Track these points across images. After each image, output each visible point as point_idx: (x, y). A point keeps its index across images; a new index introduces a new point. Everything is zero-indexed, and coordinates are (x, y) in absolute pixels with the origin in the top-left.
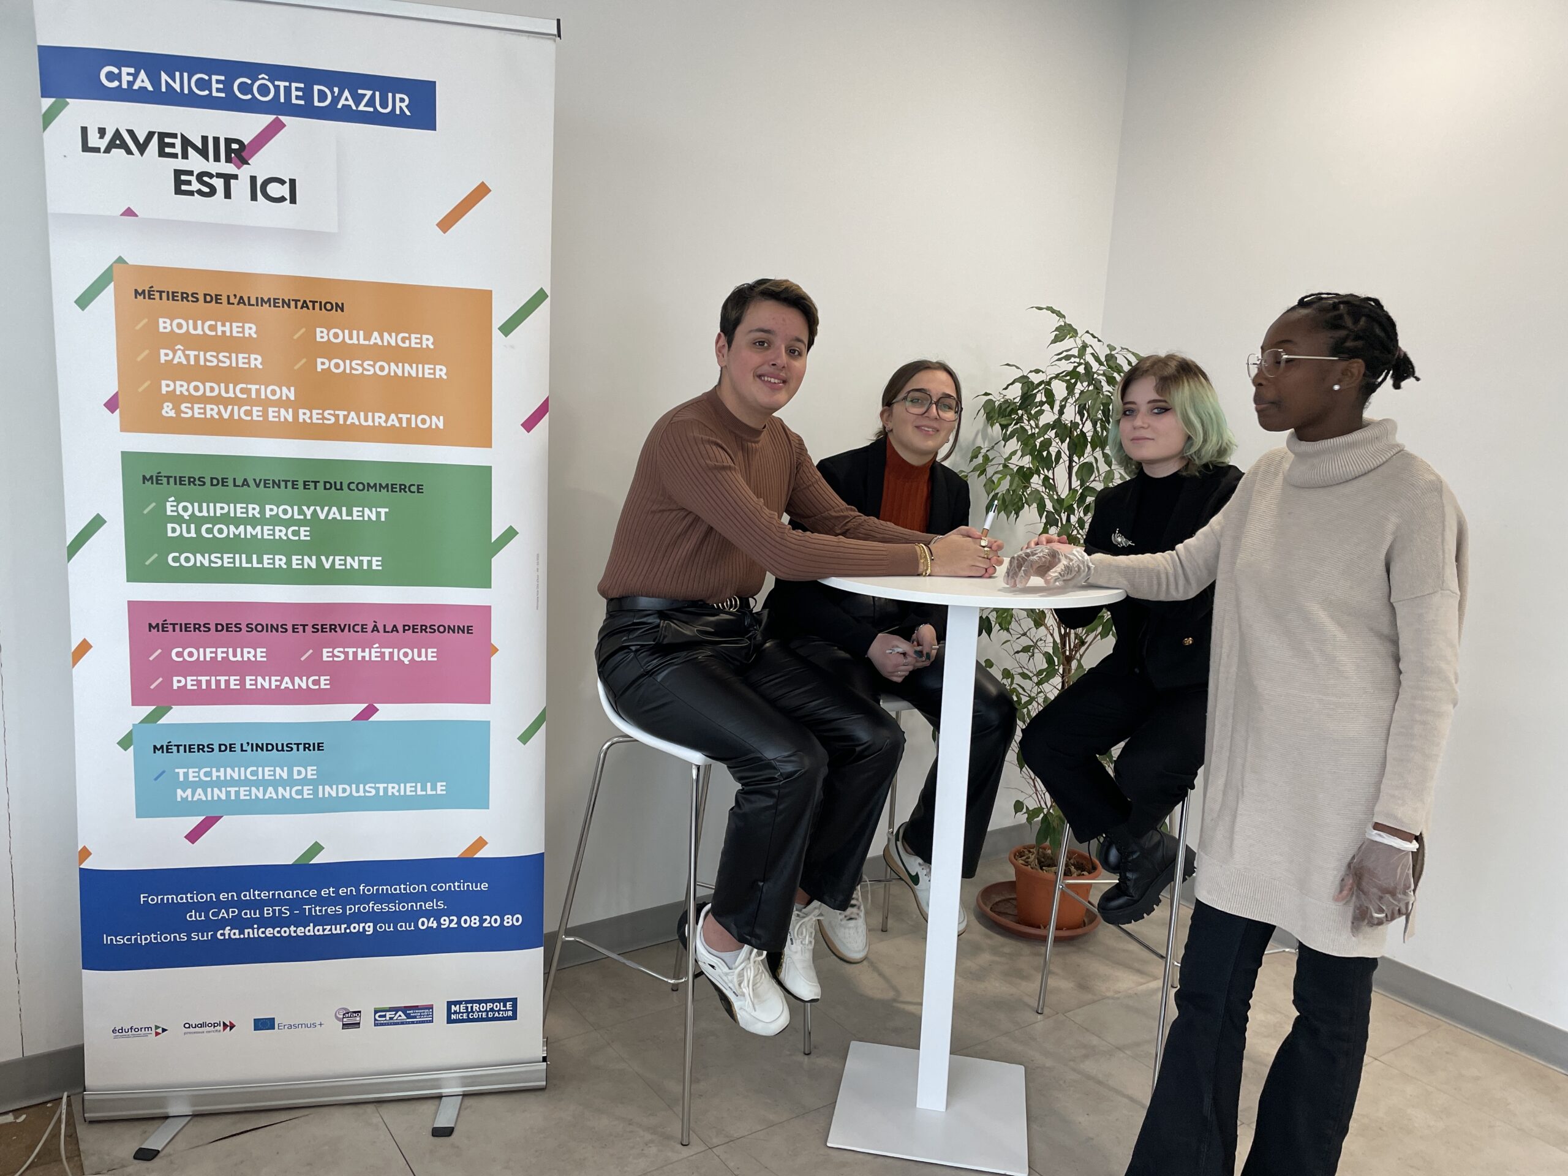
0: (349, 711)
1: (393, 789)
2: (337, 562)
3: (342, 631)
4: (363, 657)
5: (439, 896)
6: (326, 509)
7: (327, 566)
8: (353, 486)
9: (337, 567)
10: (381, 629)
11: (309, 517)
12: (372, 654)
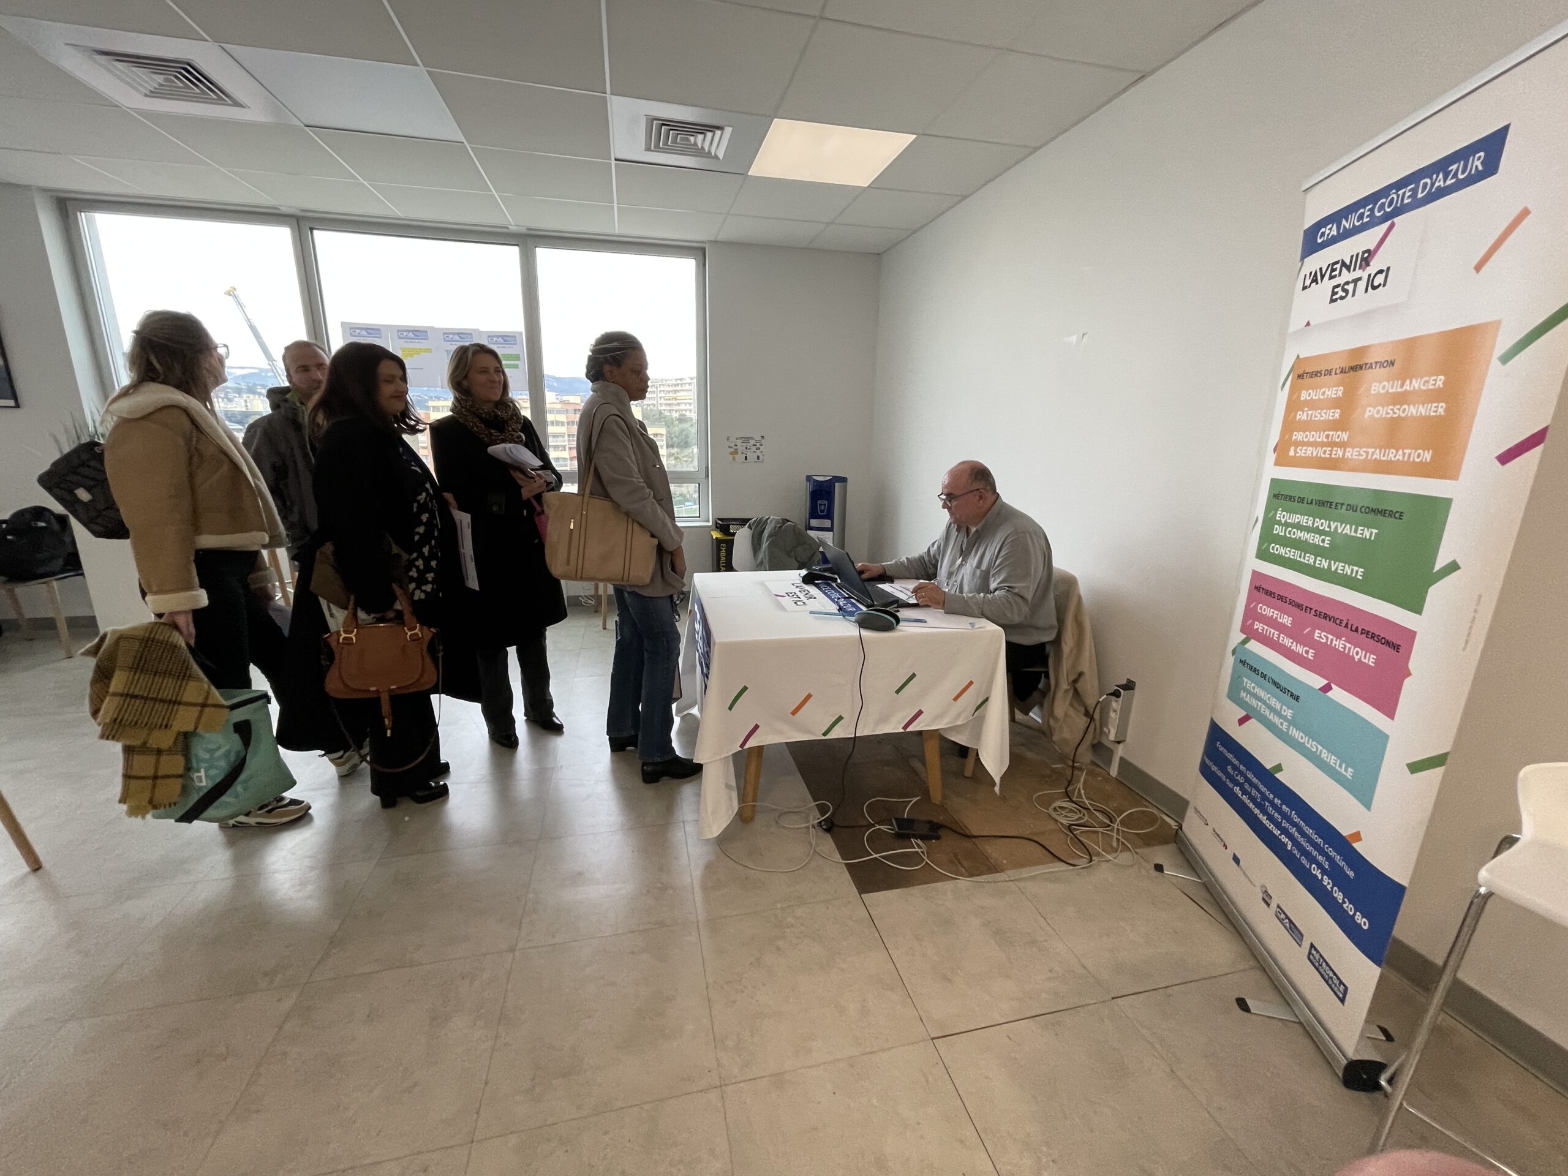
0: (1318, 682)
1: (1325, 755)
2: (1340, 568)
3: (1330, 620)
4: (1335, 645)
5: (1329, 858)
6: (1344, 525)
7: (1333, 569)
8: (1363, 510)
9: (1339, 571)
10: (1349, 626)
11: (1332, 530)
12: (1339, 644)
